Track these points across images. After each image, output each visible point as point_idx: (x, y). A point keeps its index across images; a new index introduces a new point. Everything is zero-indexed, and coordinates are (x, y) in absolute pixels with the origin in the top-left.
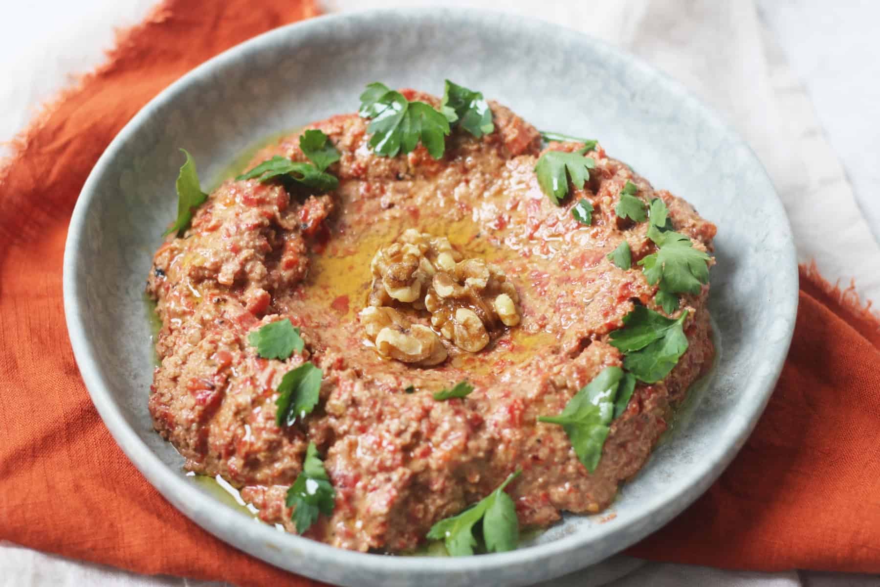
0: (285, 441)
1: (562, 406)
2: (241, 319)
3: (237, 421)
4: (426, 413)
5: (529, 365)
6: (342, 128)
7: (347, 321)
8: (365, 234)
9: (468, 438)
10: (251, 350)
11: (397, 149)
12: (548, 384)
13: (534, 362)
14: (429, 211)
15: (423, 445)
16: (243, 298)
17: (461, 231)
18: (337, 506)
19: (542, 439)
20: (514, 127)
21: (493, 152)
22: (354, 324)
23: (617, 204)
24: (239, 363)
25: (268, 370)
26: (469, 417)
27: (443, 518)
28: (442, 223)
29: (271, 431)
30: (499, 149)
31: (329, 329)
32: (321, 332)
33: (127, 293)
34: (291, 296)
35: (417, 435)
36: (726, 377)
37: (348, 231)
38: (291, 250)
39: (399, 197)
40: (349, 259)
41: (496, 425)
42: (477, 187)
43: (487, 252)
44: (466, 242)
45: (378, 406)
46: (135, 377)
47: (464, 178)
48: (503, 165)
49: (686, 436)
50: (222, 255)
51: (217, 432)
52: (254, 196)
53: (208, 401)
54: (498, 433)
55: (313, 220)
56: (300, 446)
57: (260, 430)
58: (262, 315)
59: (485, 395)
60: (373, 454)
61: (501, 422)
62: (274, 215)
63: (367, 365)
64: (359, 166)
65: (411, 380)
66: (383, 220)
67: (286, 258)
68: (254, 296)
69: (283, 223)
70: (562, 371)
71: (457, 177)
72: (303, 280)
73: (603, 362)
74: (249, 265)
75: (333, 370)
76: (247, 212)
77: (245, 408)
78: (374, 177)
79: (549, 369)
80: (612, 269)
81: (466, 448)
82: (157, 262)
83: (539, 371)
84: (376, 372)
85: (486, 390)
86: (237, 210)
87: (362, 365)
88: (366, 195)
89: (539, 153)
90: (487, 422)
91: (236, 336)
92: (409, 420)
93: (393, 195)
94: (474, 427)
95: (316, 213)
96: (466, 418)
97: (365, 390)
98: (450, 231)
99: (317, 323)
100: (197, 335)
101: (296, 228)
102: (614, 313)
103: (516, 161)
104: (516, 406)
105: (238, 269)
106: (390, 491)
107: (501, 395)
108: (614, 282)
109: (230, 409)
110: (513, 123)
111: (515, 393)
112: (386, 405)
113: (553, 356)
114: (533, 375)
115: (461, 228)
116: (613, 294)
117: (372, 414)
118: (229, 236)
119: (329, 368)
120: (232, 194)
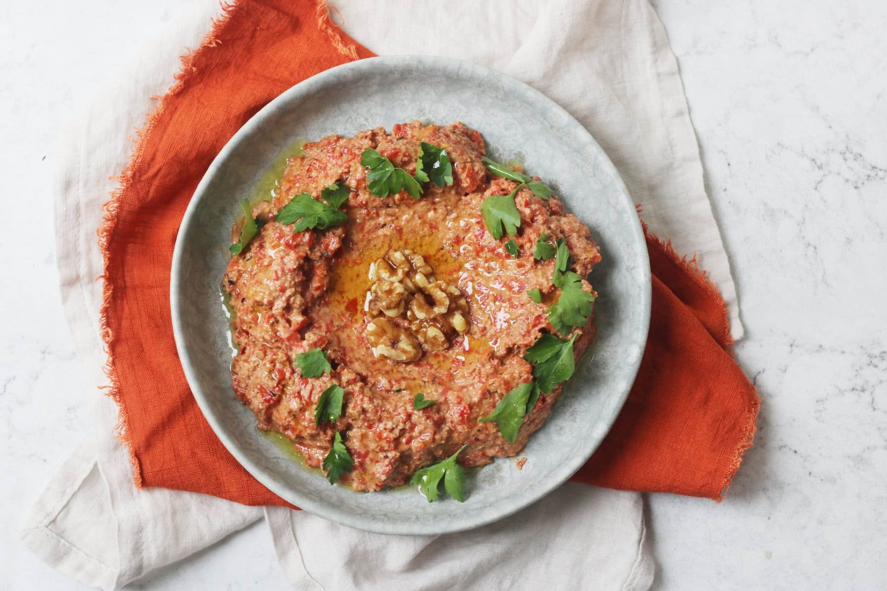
0: (322, 433)
1: (494, 406)
2: (289, 339)
3: (291, 417)
4: (409, 416)
5: (474, 370)
6: (349, 168)
7: (356, 321)
8: (366, 248)
9: (435, 433)
10: (299, 370)
11: (387, 193)
12: (485, 393)
13: (477, 369)
14: (409, 229)
15: (407, 435)
16: (289, 317)
17: (431, 244)
18: (354, 468)
19: (481, 429)
20: (467, 176)
21: (453, 192)
22: (362, 325)
23: (535, 249)
24: (290, 378)
25: (309, 387)
26: (436, 419)
27: (420, 469)
28: (418, 238)
29: (313, 428)
30: (457, 190)
31: (345, 330)
32: (340, 333)
33: (210, 287)
34: (319, 305)
35: (403, 431)
36: (602, 353)
37: (355, 247)
38: (318, 276)
39: (390, 219)
40: (356, 267)
41: (452, 422)
42: (442, 214)
43: (448, 261)
44: (435, 253)
45: (379, 413)
46: (221, 354)
47: (433, 207)
48: (460, 200)
49: (574, 397)
50: (274, 294)
51: (278, 416)
52: (292, 242)
53: (272, 402)
54: (454, 427)
55: (331, 251)
56: (331, 435)
57: (306, 427)
58: (301, 331)
59: (446, 398)
60: (377, 442)
61: (456, 420)
62: (307, 254)
63: (370, 365)
64: (361, 202)
65: (399, 383)
66: (378, 237)
67: (315, 284)
68: (296, 321)
69: (313, 257)
70: (495, 384)
71: (429, 207)
72: (326, 291)
73: (521, 377)
74: (292, 299)
75: (349, 384)
76: (288, 255)
77: (296, 412)
78: (372, 208)
79: (487, 380)
80: (529, 302)
81: (434, 440)
82: (229, 275)
83: (480, 377)
84: (376, 374)
85: (447, 392)
86: (282, 253)
87: (368, 368)
88: (367, 218)
89: (485, 190)
90: (447, 420)
91: (286, 355)
92: (399, 422)
93: (385, 218)
94: (439, 424)
95: (334, 246)
96: (433, 420)
97: (370, 403)
98: (424, 243)
99: (338, 326)
100: (261, 354)
101: (321, 257)
102: (529, 336)
103: (468, 197)
104: (465, 411)
105: (285, 305)
106: (387, 466)
107: (456, 402)
108: (530, 312)
109: (285, 409)
110: (467, 170)
111: (465, 399)
112: (384, 411)
113: (489, 363)
114: (476, 380)
115: (431, 242)
116: (529, 321)
117: (375, 418)
118: (277, 279)
119: (347, 382)
120: (277, 238)
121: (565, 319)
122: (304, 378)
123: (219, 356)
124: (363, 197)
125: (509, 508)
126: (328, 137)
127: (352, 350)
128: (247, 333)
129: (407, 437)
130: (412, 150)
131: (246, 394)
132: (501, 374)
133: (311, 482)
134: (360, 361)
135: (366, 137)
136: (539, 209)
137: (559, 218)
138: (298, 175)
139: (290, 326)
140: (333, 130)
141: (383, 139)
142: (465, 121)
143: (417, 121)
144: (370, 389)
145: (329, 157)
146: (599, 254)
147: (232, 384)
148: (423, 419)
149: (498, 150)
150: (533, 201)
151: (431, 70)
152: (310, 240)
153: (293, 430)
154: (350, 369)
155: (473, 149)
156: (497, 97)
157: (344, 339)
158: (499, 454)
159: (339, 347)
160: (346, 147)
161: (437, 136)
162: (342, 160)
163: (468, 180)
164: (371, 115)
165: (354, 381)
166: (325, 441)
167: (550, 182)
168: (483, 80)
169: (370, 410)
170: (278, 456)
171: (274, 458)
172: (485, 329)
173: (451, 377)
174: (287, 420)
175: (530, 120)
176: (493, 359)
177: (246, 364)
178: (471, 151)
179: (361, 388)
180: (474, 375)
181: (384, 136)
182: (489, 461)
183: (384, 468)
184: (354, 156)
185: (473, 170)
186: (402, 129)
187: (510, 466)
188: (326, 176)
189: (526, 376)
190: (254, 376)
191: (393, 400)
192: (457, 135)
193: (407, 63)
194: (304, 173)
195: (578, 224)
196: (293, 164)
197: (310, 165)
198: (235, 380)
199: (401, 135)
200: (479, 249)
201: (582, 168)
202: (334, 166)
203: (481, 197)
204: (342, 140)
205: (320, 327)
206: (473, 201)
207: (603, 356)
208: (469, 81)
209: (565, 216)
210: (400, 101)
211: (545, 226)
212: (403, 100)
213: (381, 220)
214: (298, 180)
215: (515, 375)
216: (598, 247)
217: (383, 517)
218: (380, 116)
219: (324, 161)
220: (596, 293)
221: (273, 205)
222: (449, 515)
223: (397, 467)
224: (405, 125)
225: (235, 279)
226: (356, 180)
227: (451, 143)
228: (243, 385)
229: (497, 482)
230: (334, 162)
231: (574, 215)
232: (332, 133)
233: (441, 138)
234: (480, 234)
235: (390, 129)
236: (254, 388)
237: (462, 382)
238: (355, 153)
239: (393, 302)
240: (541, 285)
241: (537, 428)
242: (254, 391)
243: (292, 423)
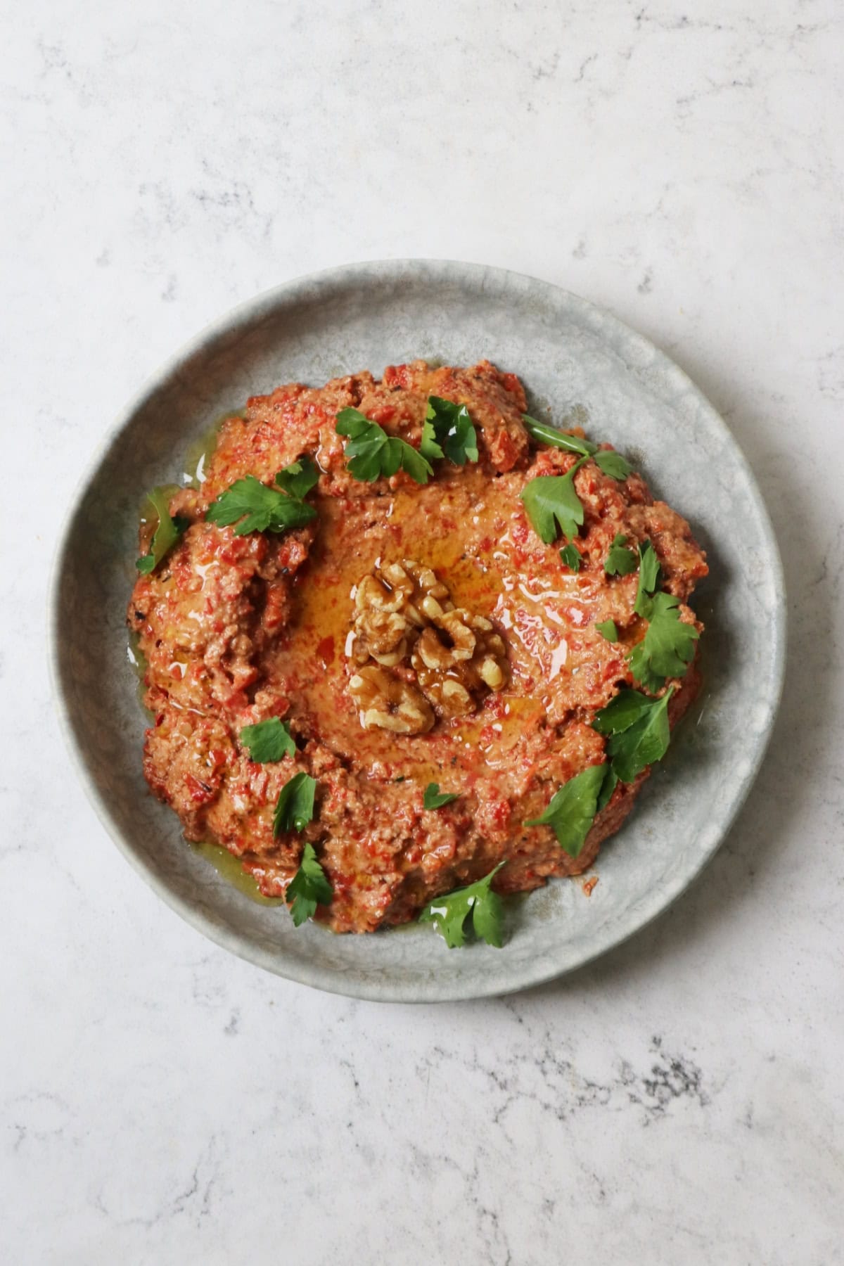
0: (283, 847)
1: (547, 801)
2: (230, 703)
3: (235, 822)
4: (417, 819)
5: (516, 745)
6: (317, 436)
7: (333, 672)
8: (347, 558)
9: (457, 845)
10: (246, 751)
11: (376, 477)
12: (534, 781)
13: (520, 743)
14: (412, 529)
15: (415, 848)
16: (229, 669)
17: (445, 550)
18: (334, 899)
19: (527, 837)
20: (501, 447)
21: (479, 472)
22: (342, 678)
23: (606, 558)
25: (262, 777)
26: (458, 823)
27: (434, 898)
28: (426, 542)
29: (269, 840)
30: (484, 468)
31: (316, 685)
32: (308, 691)
33: (107, 622)
34: (276, 649)
35: (408, 843)
36: (711, 713)
37: (330, 558)
38: (272, 604)
39: (382, 513)
40: (332, 589)
41: (483, 827)
42: (463, 505)
43: (473, 577)
44: (451, 565)
45: (371, 816)
46: (126, 725)
47: (447, 494)
48: (490, 483)
50: (206, 635)
51: (215, 821)
52: (233, 554)
53: (205, 800)
54: (486, 835)
55: (293, 566)
56: (298, 850)
57: (257, 839)
58: (249, 690)
59: (473, 791)
60: (368, 859)
61: (489, 824)
62: (255, 571)
63: (356, 740)
64: (338, 490)
65: (401, 769)
66: (364, 541)
67: (270, 617)
68: (241, 675)
69: (265, 576)
70: (547, 766)
71: (442, 495)
72: (286, 627)
73: (588, 756)
74: (234, 642)
75: (325, 771)
76: (227, 573)
77: (243, 815)
78: (355, 497)
79: (535, 761)
80: (599, 640)
81: (456, 854)
82: (137, 605)
83: (524, 757)
84: (366, 754)
85: (475, 780)
86: (217, 572)
87: (352, 745)
88: (346, 512)
89: (528, 467)
90: (475, 824)
91: (227, 727)
92: (401, 828)
93: (375, 512)
94: (463, 831)
95: (297, 557)
96: (455, 825)
97: (357, 801)
98: (434, 550)
99: (305, 680)
100: (188, 726)
101: (277, 575)
102: (600, 693)
103: (502, 479)
104: (503, 811)
105: (223, 651)
106: (385, 895)
107: (489, 796)
108: (600, 656)
109: (227, 810)
110: (499, 438)
111: (502, 790)
112: (378, 812)
113: (539, 735)
114: (519, 761)
115: (446, 547)
116: (600, 670)
117: (365, 823)
118: (211, 611)
119: (320, 769)
120: (209, 548)
121: (655, 667)
122: (255, 764)
123: (122, 728)
124: (340, 482)
125: (573, 958)
126: (285, 387)
127: (328, 717)
128: (166, 694)
129: (414, 852)
130: (414, 407)
131: (166, 788)
132: (558, 752)
133: (268, 920)
134: (340, 735)
135: (343, 388)
136: (613, 495)
137: (642, 508)
138: (240, 447)
139: (232, 681)
140: (291, 376)
141: (368, 390)
142: (496, 358)
143: (421, 361)
144: (357, 778)
145: (287, 419)
146: (704, 564)
147: (144, 771)
148: (439, 823)
149: (546, 402)
150: (602, 484)
151: (441, 282)
152: (260, 550)
153: (240, 842)
154: (324, 747)
155: (508, 403)
156: (543, 321)
157: (315, 700)
158: (556, 873)
159: (308, 713)
160: (312, 404)
161: (452, 384)
162: (306, 425)
163: (502, 453)
164: (350, 352)
165: (332, 767)
166: (289, 859)
167: (627, 450)
168: (522, 296)
169: (357, 811)
170: (216, 881)
171: (211, 884)
172: (531, 681)
173: (481, 757)
174: (230, 827)
175: (594, 356)
176: (545, 728)
177: (165, 743)
178: (505, 407)
179: (343, 776)
180: (515, 753)
181: (371, 385)
182: (540, 884)
183: (380, 899)
184: (325, 418)
185: (509, 436)
186: (398, 374)
187: (573, 890)
188: (282, 449)
189: (595, 755)
190: (178, 760)
191: (392, 794)
192: (483, 383)
193: (403, 271)
194: (249, 444)
195: (672, 518)
196: (231, 430)
197: (258, 432)
198: (149, 765)
199: (397, 383)
200: (519, 558)
201: (676, 428)
202: (294, 433)
203: (522, 479)
204: (306, 391)
205: (277, 683)
206: (510, 485)
207: (713, 718)
208: (500, 298)
209: (652, 505)
210: (394, 329)
211: (622, 522)
212: (398, 328)
213: (368, 516)
214: (239, 455)
215: (579, 753)
216: (704, 553)
217: (379, 974)
218: (363, 352)
219: (279, 425)
220: (702, 625)
221: (201, 496)
222: (481, 970)
223: (400, 897)
224: (403, 367)
225: (145, 611)
226: (328, 455)
227: (474, 395)
228: (161, 774)
229: (554, 917)
230: (295, 427)
231: (666, 502)
232: (291, 381)
233: (459, 388)
234: (521, 536)
235: (379, 373)
236: (178, 778)
237: (498, 765)
238: (326, 413)
239: (389, 643)
240: (617, 614)
241: (612, 832)
242: (177, 783)
243: (238, 832)
